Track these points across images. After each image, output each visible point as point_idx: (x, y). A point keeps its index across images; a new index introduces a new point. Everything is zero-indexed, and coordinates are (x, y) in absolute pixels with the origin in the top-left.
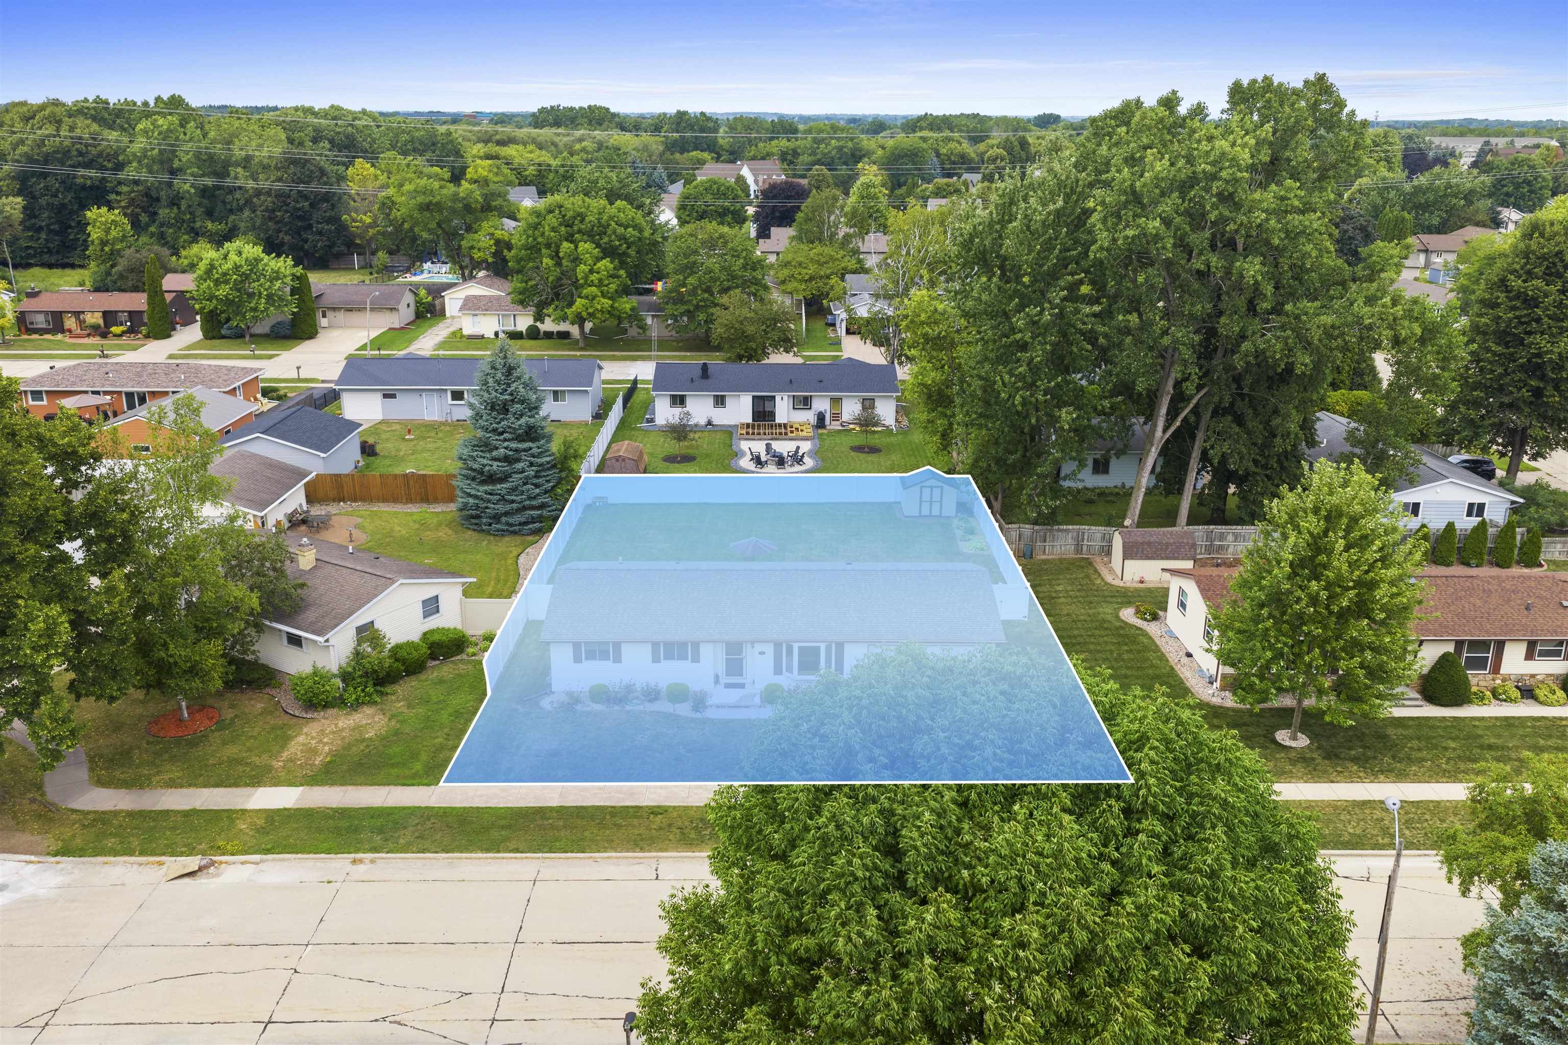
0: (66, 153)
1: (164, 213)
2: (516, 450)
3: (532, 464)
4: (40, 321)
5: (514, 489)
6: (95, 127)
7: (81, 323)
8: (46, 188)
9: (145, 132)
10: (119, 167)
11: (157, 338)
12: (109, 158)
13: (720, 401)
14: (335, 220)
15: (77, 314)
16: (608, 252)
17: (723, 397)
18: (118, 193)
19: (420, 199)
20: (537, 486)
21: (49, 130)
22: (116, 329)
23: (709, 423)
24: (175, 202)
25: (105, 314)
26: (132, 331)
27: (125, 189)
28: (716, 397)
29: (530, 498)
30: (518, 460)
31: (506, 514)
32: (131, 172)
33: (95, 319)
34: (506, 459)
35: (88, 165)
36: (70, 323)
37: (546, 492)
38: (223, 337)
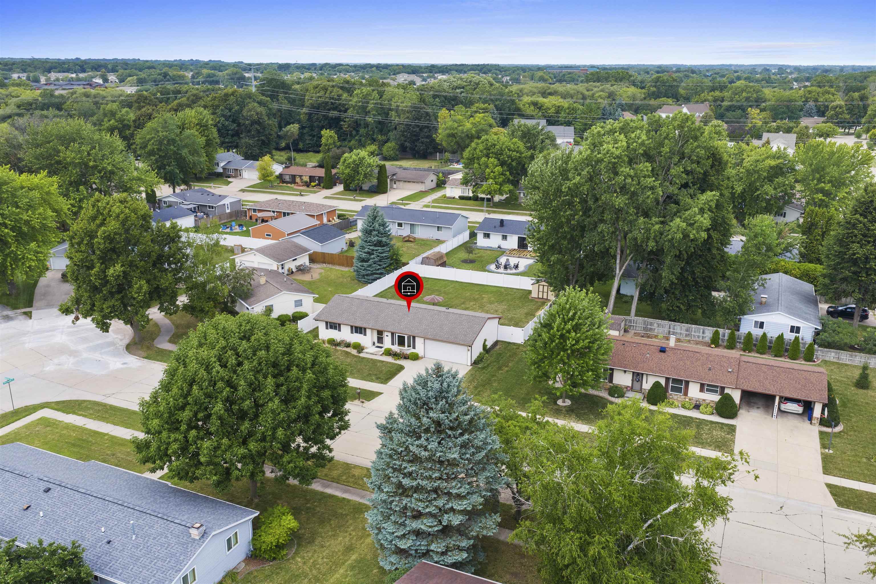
0: (327, 103)
1: (362, 131)
2: (373, 250)
3: (378, 256)
4: (287, 178)
5: (370, 266)
6: (341, 92)
7: (301, 179)
8: (318, 119)
9: (357, 94)
10: (346, 111)
11: (326, 189)
12: (344, 105)
13: (505, 238)
14: (430, 137)
15: (301, 176)
16: (502, 164)
17: (506, 236)
18: (345, 122)
19: (447, 132)
20: (380, 265)
21: (322, 93)
22: (313, 184)
23: (499, 247)
24: (367, 125)
25: (310, 177)
26: (319, 185)
27: (347, 120)
28: (503, 236)
29: (376, 270)
30: (373, 254)
31: (367, 275)
32: (350, 113)
33: (306, 179)
34: (368, 253)
35: (334, 109)
36: (298, 180)
37: (384, 268)
38: (351, 190)
